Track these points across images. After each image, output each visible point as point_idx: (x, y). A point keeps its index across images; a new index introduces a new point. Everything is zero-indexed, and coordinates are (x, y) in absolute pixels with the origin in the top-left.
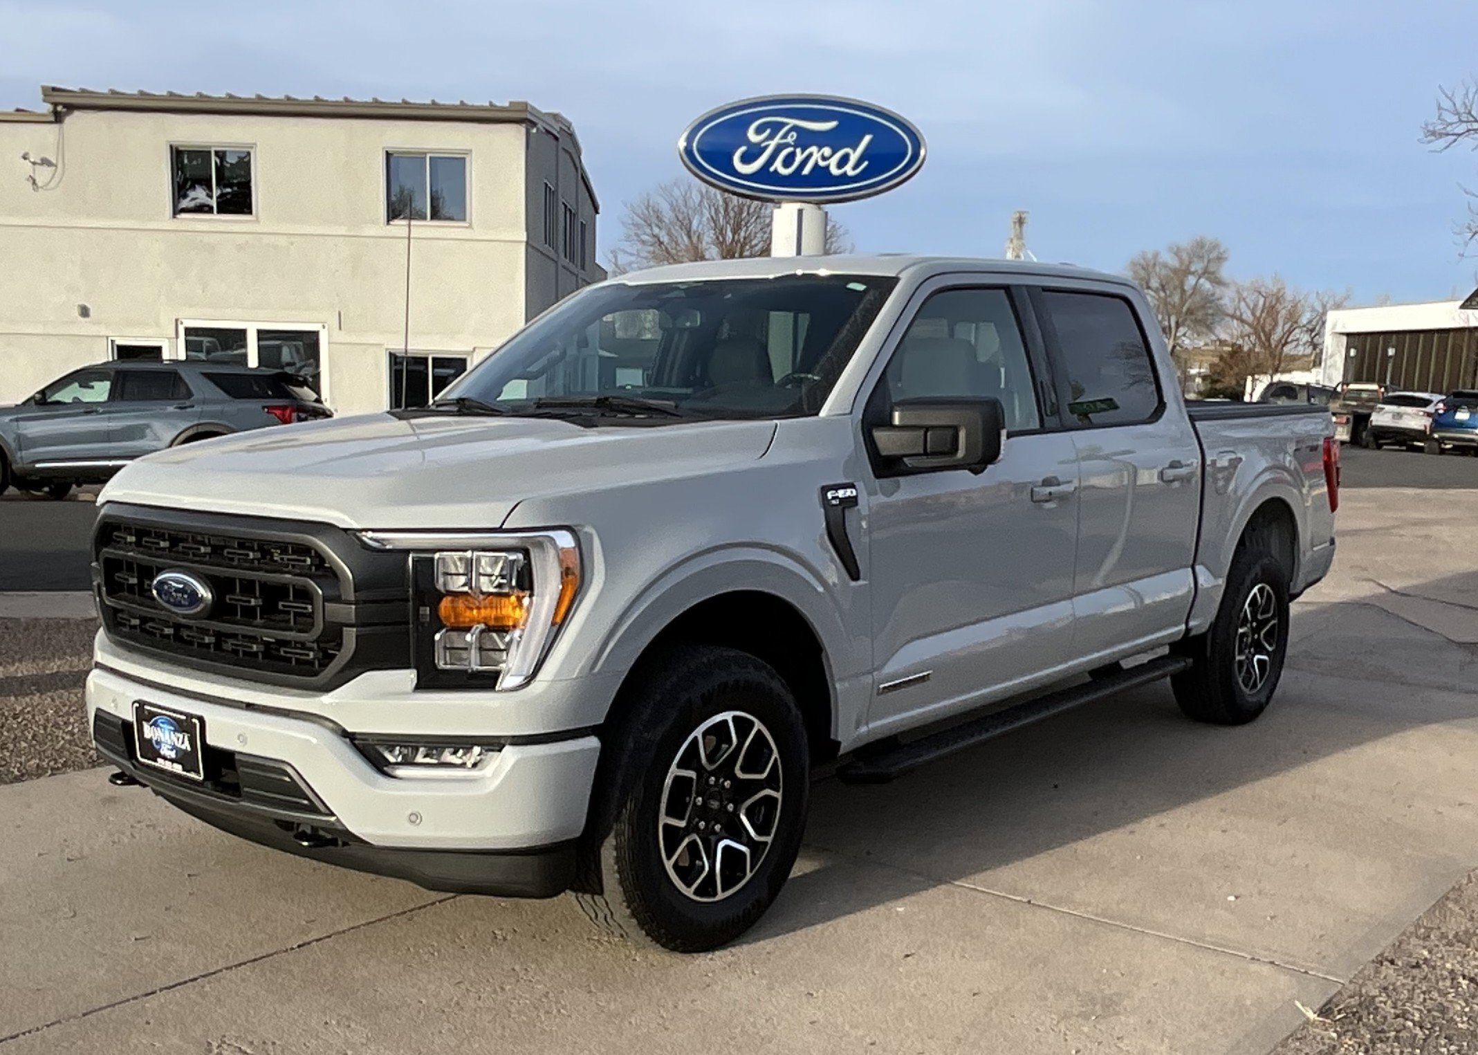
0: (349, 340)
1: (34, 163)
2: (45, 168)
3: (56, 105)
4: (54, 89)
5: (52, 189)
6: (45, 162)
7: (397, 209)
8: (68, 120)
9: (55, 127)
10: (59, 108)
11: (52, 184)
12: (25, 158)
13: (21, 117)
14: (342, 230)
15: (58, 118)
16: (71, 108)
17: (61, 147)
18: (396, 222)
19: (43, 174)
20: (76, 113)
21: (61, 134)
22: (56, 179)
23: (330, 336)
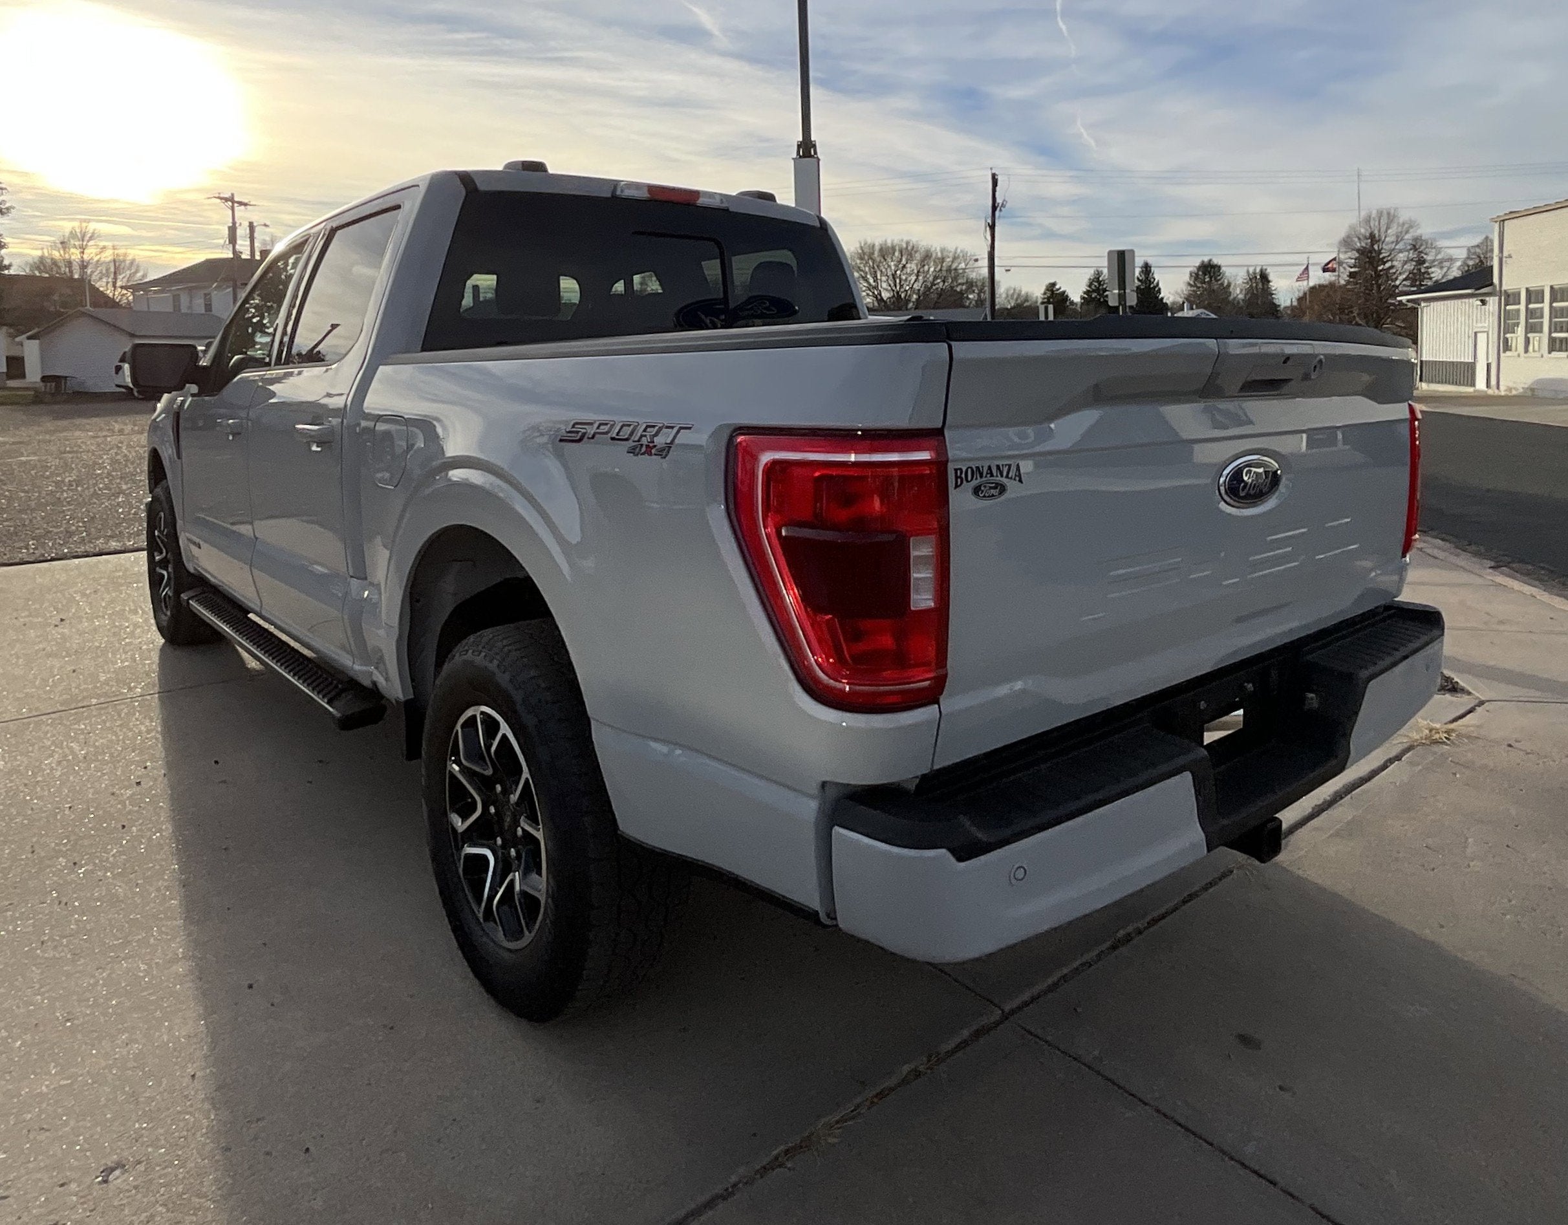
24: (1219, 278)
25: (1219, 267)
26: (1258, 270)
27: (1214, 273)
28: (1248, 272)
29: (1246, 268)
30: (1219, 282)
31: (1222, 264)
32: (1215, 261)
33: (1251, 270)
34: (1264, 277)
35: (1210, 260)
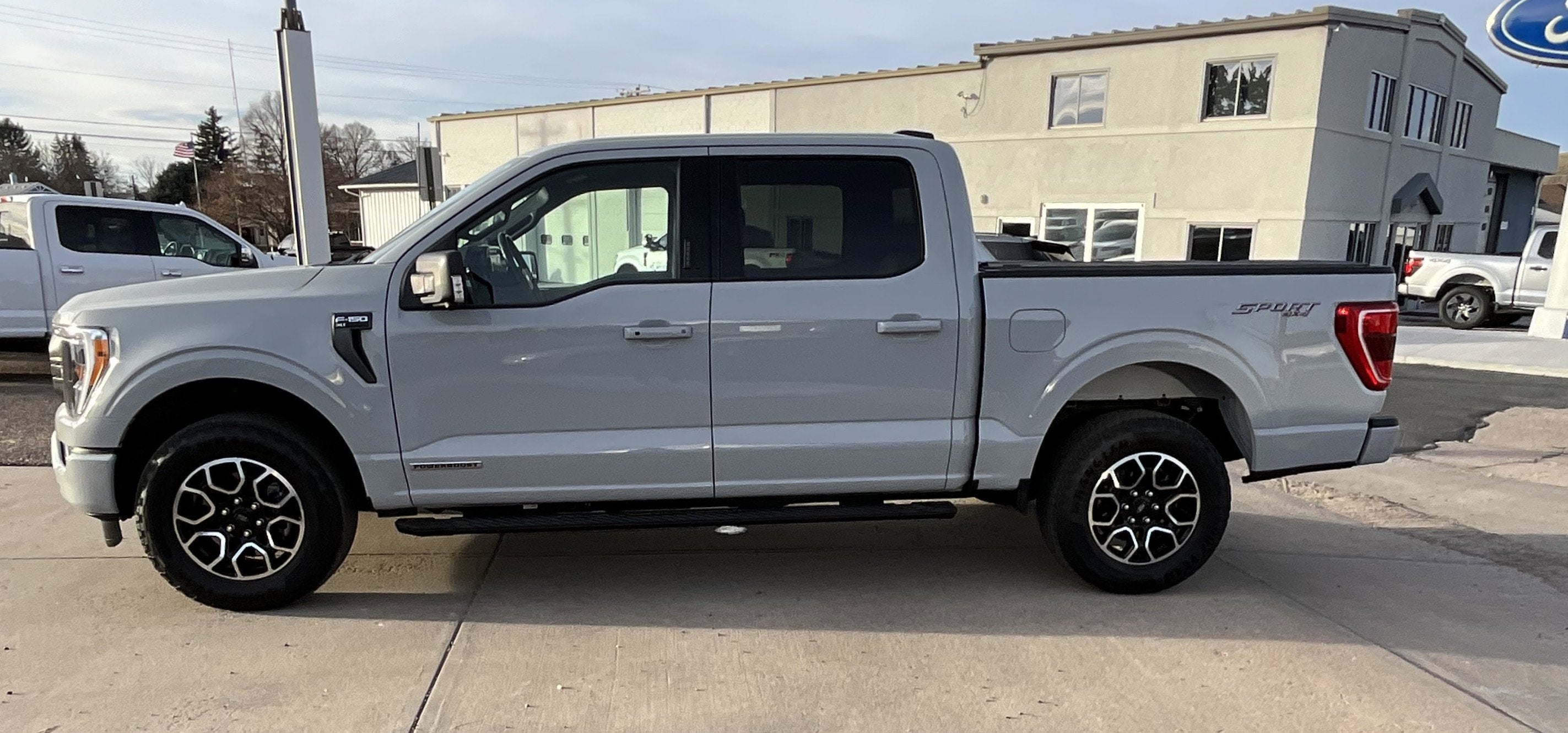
0: (1162, 215)
1: (967, 98)
2: (973, 100)
3: (982, 55)
4: (982, 45)
5: (977, 114)
6: (974, 97)
7: (1210, 108)
8: (990, 66)
9: (982, 71)
10: (985, 58)
11: (976, 111)
12: (960, 95)
13: (964, 67)
14: (1165, 129)
15: (984, 64)
16: (992, 56)
17: (983, 85)
18: (1209, 119)
19: (971, 105)
20: (996, 60)
21: (985, 75)
22: (979, 107)
23: (1146, 213)
24: (23, 143)
25: (21, 131)
26: (70, 138)
27: (15, 137)
28: (58, 140)
29: (54, 135)
30: (25, 149)
31: (25, 128)
32: (14, 121)
33: (61, 137)
34: (78, 145)
35: (7, 120)
